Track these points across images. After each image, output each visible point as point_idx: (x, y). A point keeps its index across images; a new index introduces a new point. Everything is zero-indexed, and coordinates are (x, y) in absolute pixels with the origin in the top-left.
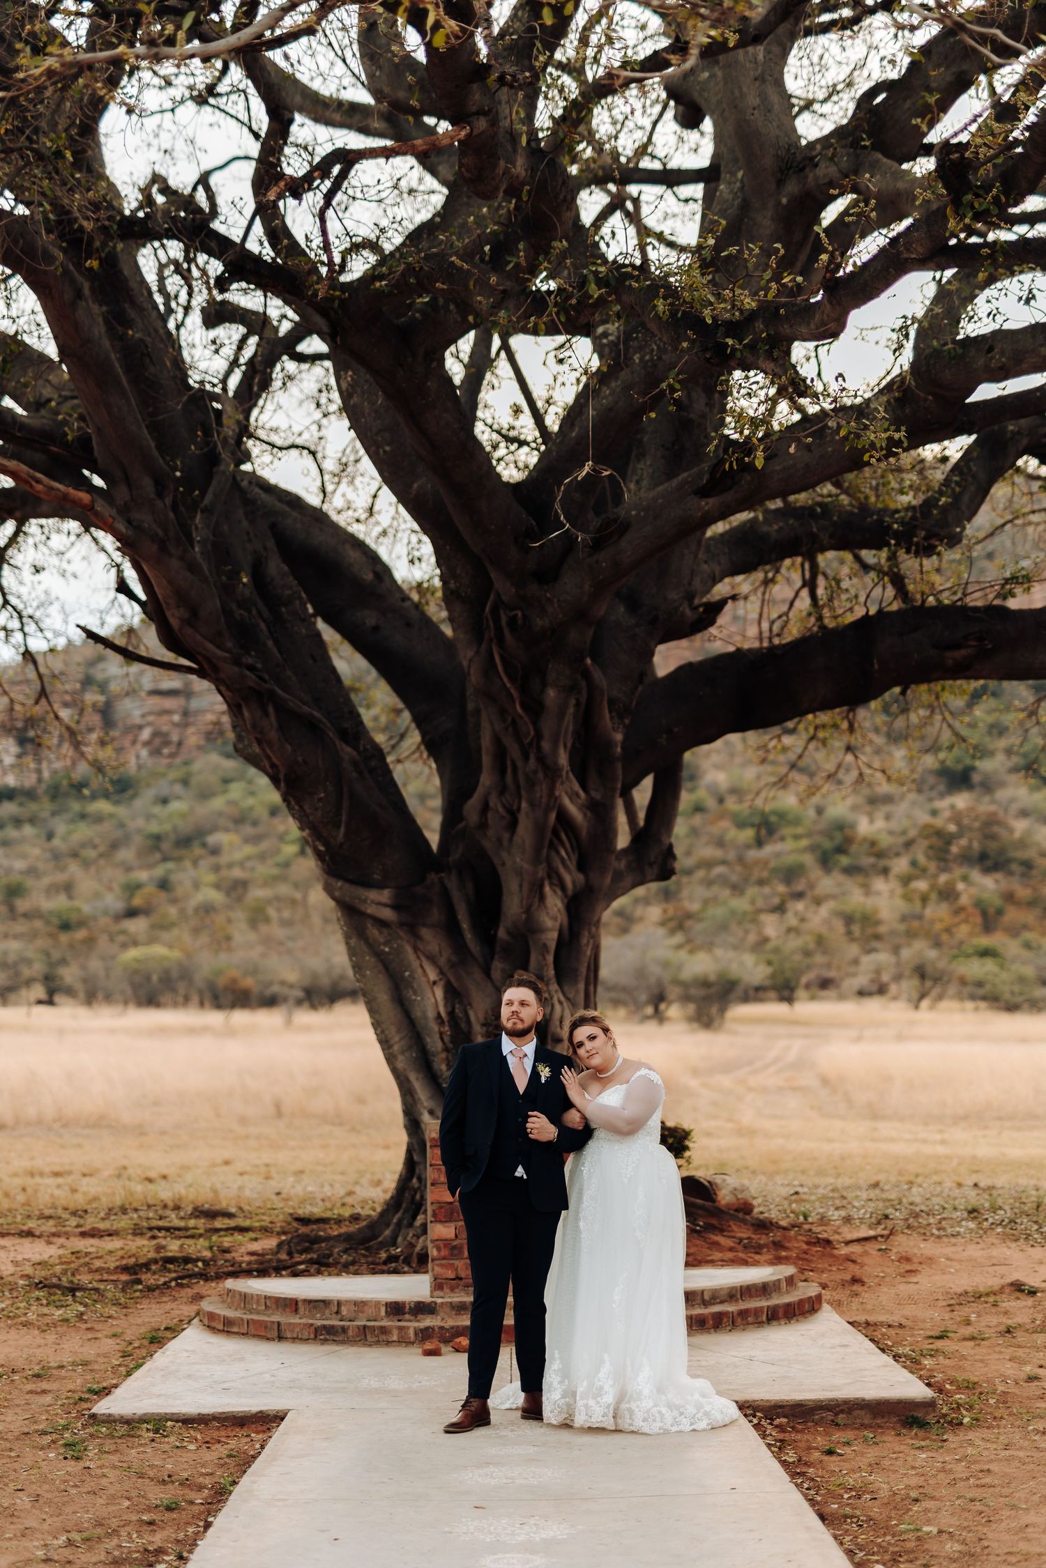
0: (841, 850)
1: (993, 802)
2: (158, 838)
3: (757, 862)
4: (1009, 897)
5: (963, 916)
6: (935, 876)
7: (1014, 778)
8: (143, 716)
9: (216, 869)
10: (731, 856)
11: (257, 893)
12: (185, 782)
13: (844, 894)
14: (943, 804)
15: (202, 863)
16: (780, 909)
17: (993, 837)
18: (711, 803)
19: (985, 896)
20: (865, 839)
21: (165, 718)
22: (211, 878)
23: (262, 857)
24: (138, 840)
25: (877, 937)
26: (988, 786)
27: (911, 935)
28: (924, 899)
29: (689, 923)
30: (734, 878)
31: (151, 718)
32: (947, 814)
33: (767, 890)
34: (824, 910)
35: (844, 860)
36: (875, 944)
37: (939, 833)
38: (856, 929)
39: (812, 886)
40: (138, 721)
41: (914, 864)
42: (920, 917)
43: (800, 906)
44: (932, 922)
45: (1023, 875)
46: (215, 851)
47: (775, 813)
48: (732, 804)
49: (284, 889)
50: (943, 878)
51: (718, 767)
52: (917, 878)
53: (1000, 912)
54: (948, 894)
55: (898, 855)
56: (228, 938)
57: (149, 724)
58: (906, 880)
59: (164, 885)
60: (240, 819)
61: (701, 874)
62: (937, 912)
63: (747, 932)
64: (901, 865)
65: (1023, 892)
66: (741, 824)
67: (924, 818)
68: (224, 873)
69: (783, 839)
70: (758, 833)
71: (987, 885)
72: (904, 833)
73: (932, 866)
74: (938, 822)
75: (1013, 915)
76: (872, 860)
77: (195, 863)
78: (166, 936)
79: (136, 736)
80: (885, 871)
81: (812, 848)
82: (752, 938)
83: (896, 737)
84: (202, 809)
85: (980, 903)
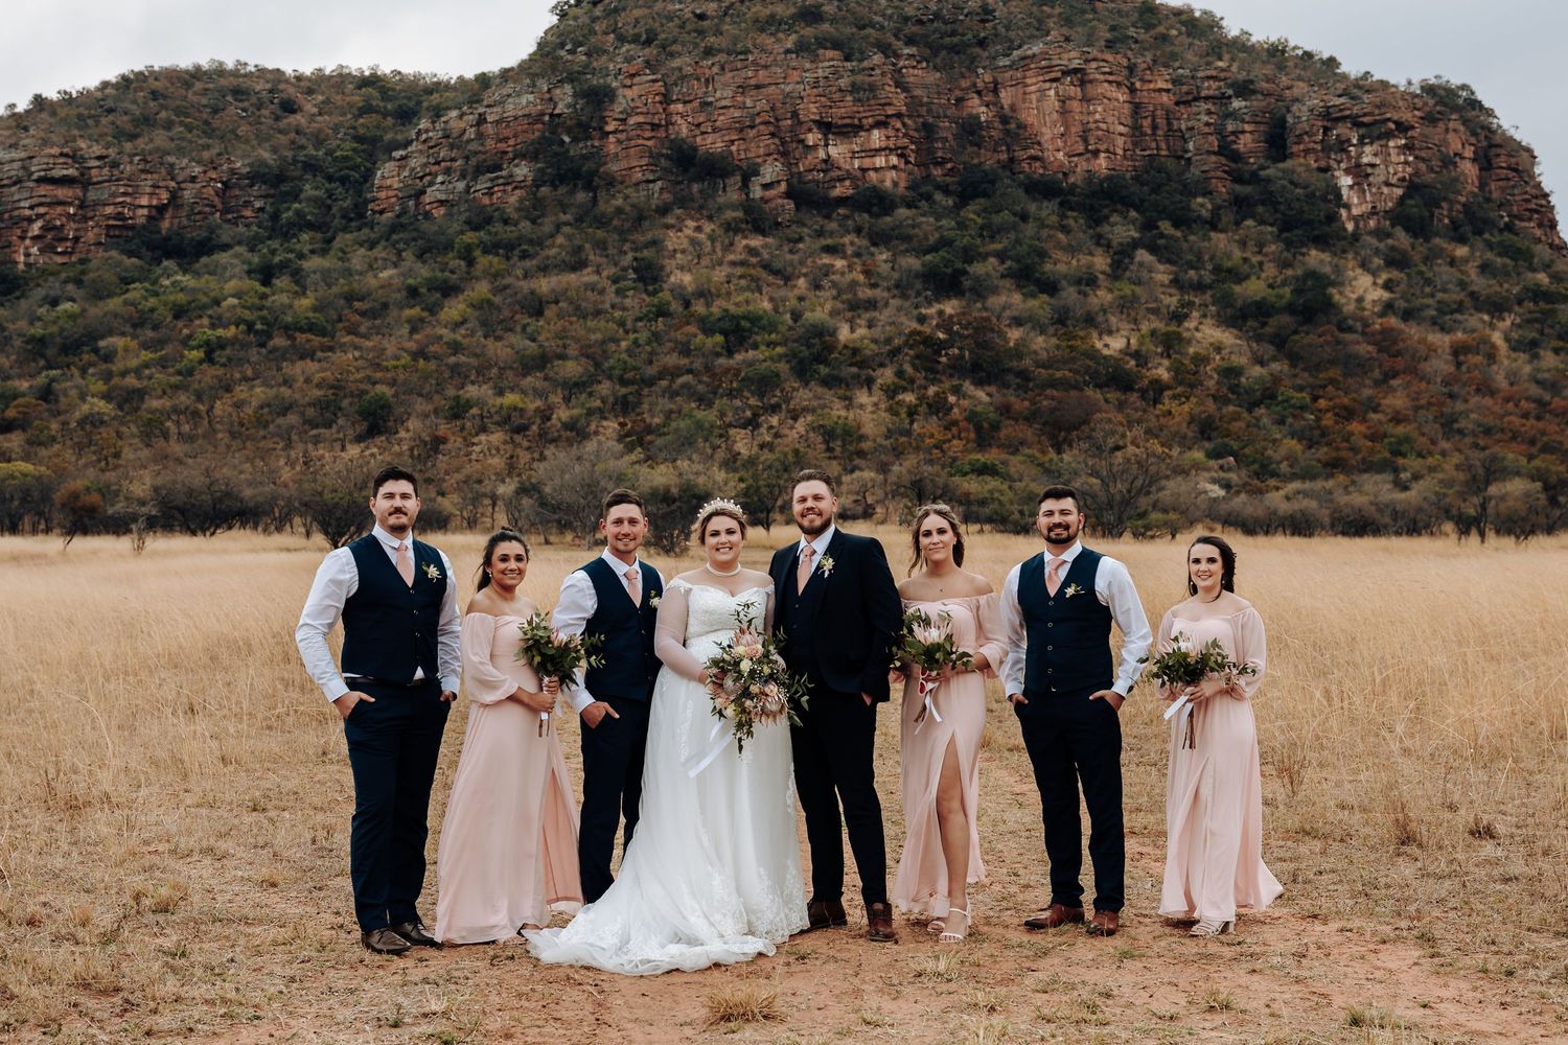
0: (819, 359)
1: (986, 309)
2: (41, 341)
3: (728, 370)
4: (1005, 410)
5: (954, 429)
6: (926, 388)
7: (1008, 283)
8: (31, 208)
9: (107, 377)
10: (698, 364)
11: (154, 404)
12: (79, 282)
13: (824, 407)
14: (932, 311)
15: (91, 370)
16: (752, 424)
17: (984, 345)
18: (676, 307)
19: (979, 409)
20: (846, 347)
21: (59, 209)
22: (100, 386)
23: (163, 364)
24: (18, 342)
25: (861, 454)
26: (980, 291)
27: (898, 453)
28: (912, 413)
29: (649, 438)
30: (701, 388)
31: (42, 210)
32: (935, 321)
33: (738, 403)
34: (800, 426)
35: (824, 370)
36: (857, 462)
37: (928, 341)
38: (837, 445)
39: (787, 400)
40: (27, 212)
41: (900, 374)
42: (908, 433)
43: (774, 421)
44: (921, 436)
45: (1019, 387)
46: (108, 357)
47: (744, 317)
48: (699, 308)
49: (183, 399)
50: (932, 390)
51: (682, 268)
52: (905, 390)
53: (995, 427)
54: (938, 407)
55: (882, 365)
56: (117, 455)
57: (39, 216)
58: (891, 392)
59: (46, 394)
60: (139, 321)
61: (664, 383)
62: (928, 427)
63: (715, 448)
64: (886, 375)
65: (1020, 405)
66: (708, 331)
67: (910, 325)
68: (116, 380)
69: (755, 347)
70: (727, 341)
71: (982, 396)
72: (888, 341)
73: (920, 377)
74: (926, 329)
75: (1008, 430)
76: (854, 370)
77: (83, 371)
78: (43, 452)
79: (25, 231)
80: (869, 383)
81: (790, 357)
82: (720, 454)
83: (879, 239)
84: (95, 311)
85: (972, 417)
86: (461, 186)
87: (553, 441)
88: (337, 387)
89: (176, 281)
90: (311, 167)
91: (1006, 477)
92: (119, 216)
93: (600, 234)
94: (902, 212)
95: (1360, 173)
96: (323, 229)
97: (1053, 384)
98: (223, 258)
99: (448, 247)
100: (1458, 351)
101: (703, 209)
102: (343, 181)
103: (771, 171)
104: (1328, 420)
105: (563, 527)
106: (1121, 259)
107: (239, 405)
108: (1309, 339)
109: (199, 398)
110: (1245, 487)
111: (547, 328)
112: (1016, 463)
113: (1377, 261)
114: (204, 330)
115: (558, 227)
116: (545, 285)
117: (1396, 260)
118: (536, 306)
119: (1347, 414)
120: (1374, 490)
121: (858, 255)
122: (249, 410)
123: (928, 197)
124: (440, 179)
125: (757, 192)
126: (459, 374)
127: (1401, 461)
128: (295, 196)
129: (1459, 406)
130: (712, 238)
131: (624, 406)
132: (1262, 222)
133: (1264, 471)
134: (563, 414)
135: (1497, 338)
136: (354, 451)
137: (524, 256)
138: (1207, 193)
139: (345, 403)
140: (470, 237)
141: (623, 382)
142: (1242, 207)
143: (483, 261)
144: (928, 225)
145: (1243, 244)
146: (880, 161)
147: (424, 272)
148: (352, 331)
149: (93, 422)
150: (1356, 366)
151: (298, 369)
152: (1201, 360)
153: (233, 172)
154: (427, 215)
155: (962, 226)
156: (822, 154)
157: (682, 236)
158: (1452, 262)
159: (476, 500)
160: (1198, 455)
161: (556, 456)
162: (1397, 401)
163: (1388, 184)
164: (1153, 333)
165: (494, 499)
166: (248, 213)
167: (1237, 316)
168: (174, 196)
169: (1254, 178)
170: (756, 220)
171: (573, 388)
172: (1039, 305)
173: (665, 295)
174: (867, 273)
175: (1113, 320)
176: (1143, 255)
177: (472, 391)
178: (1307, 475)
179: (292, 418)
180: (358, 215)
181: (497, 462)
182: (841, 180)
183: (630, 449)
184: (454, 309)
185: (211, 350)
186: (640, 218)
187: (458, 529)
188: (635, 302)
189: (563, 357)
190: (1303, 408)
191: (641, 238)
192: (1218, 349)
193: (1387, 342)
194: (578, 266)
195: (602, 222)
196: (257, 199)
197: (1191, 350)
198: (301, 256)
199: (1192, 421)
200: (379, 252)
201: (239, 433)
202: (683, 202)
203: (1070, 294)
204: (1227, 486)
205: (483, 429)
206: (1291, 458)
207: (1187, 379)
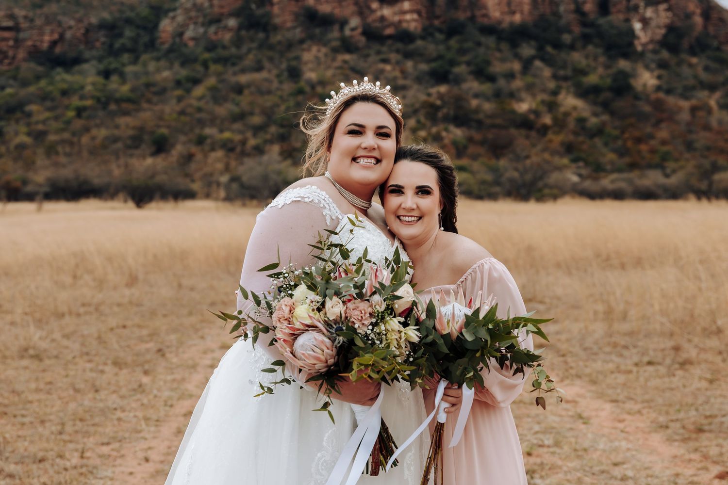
1: (461, 90)
4: (470, 140)
6: (430, 129)
7: (471, 77)
9: (28, 125)
11: (52, 138)
12: (15, 78)
14: (434, 90)
15: (21, 122)
17: (460, 107)
18: (308, 89)
19: (457, 139)
21: (5, 43)
22: (23, 129)
23: (56, 118)
26: (457, 81)
32: (435, 96)
37: (431, 106)
41: (418, 122)
45: (477, 128)
46: (29, 115)
49: (66, 135)
50: (434, 130)
51: (312, 70)
52: (420, 130)
53: (465, 147)
54: (437, 138)
56: (34, 163)
58: (414, 131)
60: (44, 97)
67: (423, 97)
68: (33, 127)
71: (458, 133)
72: (412, 105)
73: (428, 123)
74: (431, 100)
75: (472, 149)
77: (17, 122)
83: (408, 55)
84: (24, 92)
85: (455, 143)
86: (201, 30)
87: (248, 155)
88: (141, 129)
89: (63, 78)
90: (128, 21)
91: (472, 172)
92: (34, 46)
93: (270, 53)
94: (419, 43)
95: (645, 22)
96: (134, 52)
97: (494, 126)
98: (85, 66)
99: (195, 60)
100: (694, 110)
101: (321, 41)
102: (145, 28)
103: (355, 22)
104: (629, 144)
105: (252, 197)
106: (527, 65)
107: (93, 138)
108: (620, 104)
109: (74, 134)
110: (589, 177)
111: (245, 100)
112: (476, 166)
113: (653, 66)
114: (76, 101)
115: (249, 51)
116: (244, 79)
117: (663, 65)
118: (239, 90)
119: (639, 140)
120: (653, 178)
121: (398, 63)
122: (98, 141)
123: (431, 35)
124: (192, 27)
125: (347, 32)
126: (201, 123)
127: (667, 164)
128: (120, 35)
129: (693, 136)
130: (326, 55)
131: (283, 138)
132: (596, 46)
133: (598, 169)
134: (252, 142)
135: (713, 103)
136: (149, 161)
137: (234, 64)
138: (570, 32)
139: (146, 137)
140: (207, 55)
141: (282, 126)
142: (586, 39)
143: (213, 68)
144: (431, 49)
145: (587, 57)
146: (408, 17)
147: (184, 73)
148: (149, 101)
149: (21, 147)
150: (642, 117)
151: (123, 121)
152: (567, 114)
153: (90, 24)
154: (186, 45)
155: (449, 48)
156: (379, 14)
157: (311, 54)
158: (691, 65)
159: (209, 184)
160: (565, 161)
161: (249, 162)
162: (663, 133)
163: (659, 27)
164: (543, 102)
165: (218, 184)
166: (98, 44)
167: (585, 93)
168: (62, 37)
169: (592, 25)
170: (347, 46)
171: (257, 130)
172: (487, 88)
173: (302, 84)
174: (403, 72)
175: (524, 95)
176: (538, 63)
177: (208, 131)
178: (620, 170)
179: (119, 145)
180: (151, 45)
181: (220, 166)
182: (388, 26)
183: (285, 159)
184: (199, 91)
185: (80, 111)
186: (290, 45)
187: (201, 198)
188: (288, 87)
189: (252, 114)
190: (616, 138)
191: (291, 55)
192: (575, 108)
193: (658, 105)
194: (259, 68)
195: (271, 48)
196: (102, 38)
197: (562, 109)
198: (124, 65)
199: (562, 144)
200: (163, 63)
201: (93, 152)
202: (311, 37)
203: (502, 82)
204: (580, 175)
205: (213, 149)
206: (612, 163)
207: (560, 124)
